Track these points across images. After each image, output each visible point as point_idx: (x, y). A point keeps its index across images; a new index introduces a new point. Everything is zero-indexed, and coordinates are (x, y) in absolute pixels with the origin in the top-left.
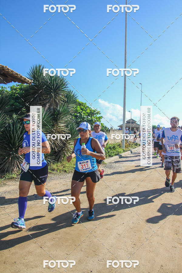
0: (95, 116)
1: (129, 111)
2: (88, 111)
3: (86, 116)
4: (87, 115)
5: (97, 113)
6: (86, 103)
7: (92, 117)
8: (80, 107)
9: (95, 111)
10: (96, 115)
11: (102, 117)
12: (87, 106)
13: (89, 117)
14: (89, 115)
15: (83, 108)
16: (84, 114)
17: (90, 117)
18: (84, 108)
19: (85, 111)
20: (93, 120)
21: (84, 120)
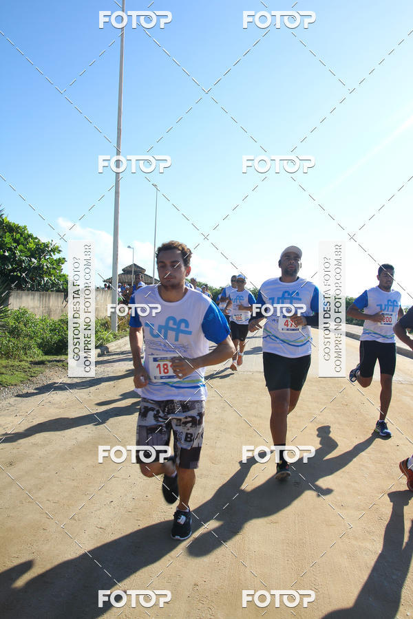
0: (47, 257)
1: (129, 247)
2: (32, 246)
3: (26, 257)
4: (29, 254)
5: (53, 250)
6: (25, 227)
7: (40, 259)
8: (13, 236)
9: (47, 246)
10: (51, 256)
11: (64, 259)
12: (29, 233)
13: (33, 260)
14: (33, 256)
15: (19, 239)
16: (21, 251)
17: (36, 259)
18: (22, 239)
19: (23, 245)
20: (43, 267)
21: (21, 266)
